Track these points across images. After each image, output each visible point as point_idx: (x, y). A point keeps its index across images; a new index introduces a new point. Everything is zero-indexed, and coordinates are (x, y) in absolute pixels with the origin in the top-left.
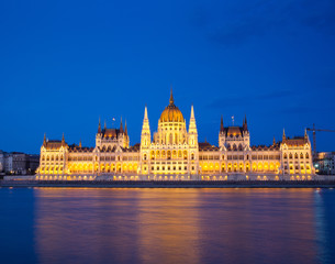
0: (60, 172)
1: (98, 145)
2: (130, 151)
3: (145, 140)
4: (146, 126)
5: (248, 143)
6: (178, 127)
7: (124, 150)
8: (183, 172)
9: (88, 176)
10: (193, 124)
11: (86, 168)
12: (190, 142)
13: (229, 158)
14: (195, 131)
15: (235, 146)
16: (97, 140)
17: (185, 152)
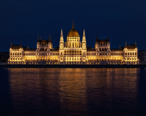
0: (20, 61)
1: (38, 47)
2: (54, 51)
3: (61, 46)
4: (62, 38)
5: (109, 47)
6: (77, 40)
7: (51, 50)
8: (79, 61)
9: (34, 62)
10: (84, 38)
11: (33, 59)
12: (83, 47)
13: (100, 54)
14: (85, 41)
15: (103, 49)
16: (37, 45)
17: (81, 52)
